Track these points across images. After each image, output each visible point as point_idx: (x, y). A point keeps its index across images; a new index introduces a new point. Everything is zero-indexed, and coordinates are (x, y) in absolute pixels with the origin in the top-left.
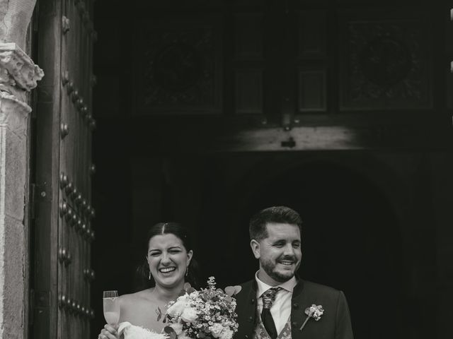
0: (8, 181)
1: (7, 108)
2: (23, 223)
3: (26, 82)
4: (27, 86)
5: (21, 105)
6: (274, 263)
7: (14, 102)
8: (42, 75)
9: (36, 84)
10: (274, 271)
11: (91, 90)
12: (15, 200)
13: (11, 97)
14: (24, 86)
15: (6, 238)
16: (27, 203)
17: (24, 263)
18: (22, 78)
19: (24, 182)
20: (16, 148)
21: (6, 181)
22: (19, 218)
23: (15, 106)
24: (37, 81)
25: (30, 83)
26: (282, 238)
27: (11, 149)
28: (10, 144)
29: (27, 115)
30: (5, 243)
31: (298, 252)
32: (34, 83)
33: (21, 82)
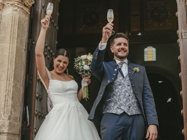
0: (18, 34)
1: (20, 10)
2: (25, 51)
3: (28, 4)
4: (28, 5)
5: (25, 11)
6: (117, 52)
7: (23, 9)
8: (34, 2)
9: (32, 5)
10: (118, 55)
11: (57, 18)
12: (21, 41)
13: (21, 7)
14: (27, 5)
15: (16, 53)
16: (27, 44)
17: (24, 64)
18: (26, 2)
19: (26, 37)
20: (23, 24)
21: (17, 34)
22: (23, 48)
23: (23, 10)
24: (32, 4)
25: (29, 4)
26: (119, 42)
27: (20, 24)
28: (20, 22)
29: (28, 15)
30: (16, 54)
31: (127, 48)
32: (31, 4)
33: (26, 4)
